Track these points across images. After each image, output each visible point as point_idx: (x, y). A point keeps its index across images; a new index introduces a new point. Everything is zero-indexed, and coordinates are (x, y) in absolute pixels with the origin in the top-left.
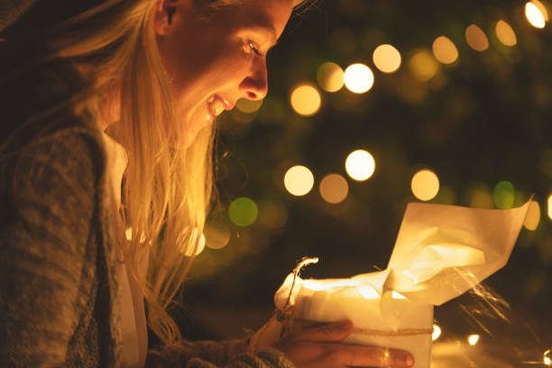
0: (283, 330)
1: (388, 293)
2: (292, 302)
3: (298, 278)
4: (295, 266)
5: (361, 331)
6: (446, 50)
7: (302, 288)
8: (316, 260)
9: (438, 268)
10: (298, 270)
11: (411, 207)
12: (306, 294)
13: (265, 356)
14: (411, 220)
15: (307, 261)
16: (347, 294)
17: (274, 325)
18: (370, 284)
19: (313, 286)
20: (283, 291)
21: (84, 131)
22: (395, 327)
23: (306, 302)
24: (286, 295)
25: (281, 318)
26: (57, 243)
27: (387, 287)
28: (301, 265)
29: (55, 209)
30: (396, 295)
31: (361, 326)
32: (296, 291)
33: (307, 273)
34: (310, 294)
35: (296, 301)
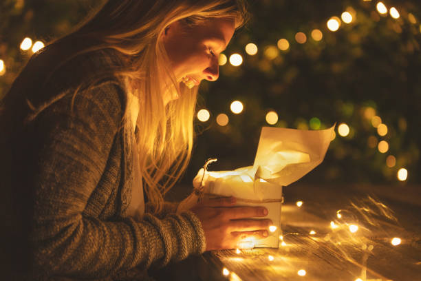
0: (199, 200)
1: (258, 180)
2: (203, 184)
3: (206, 171)
4: (205, 163)
5: (243, 200)
6: (284, 45)
7: (209, 176)
8: (216, 160)
9: (284, 165)
10: (206, 166)
11: (264, 130)
12: (211, 180)
14: (265, 137)
15: (211, 161)
16: (238, 179)
17: (193, 198)
18: (248, 175)
19: (215, 175)
20: (198, 178)
21: (117, 84)
22: (261, 199)
23: (211, 184)
24: (200, 180)
25: (198, 193)
26: (91, 145)
27: (257, 176)
28: (208, 163)
29: (92, 126)
30: (262, 180)
31: (242, 197)
32: (206, 178)
33: (212, 168)
34: (214, 180)
35: (206, 183)
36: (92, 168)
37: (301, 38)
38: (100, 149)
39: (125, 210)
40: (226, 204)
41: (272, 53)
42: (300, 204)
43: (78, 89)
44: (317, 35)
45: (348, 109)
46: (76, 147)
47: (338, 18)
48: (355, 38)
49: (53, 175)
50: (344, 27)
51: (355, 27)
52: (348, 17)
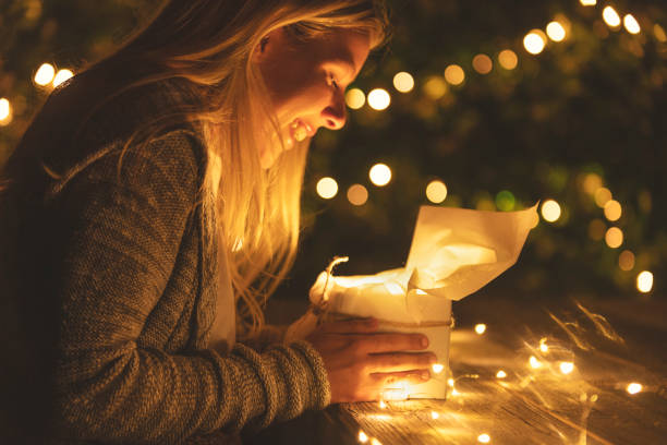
0: (319, 323)
1: (412, 291)
2: (326, 297)
3: (331, 276)
4: (328, 264)
5: (388, 323)
7: (335, 286)
8: (346, 259)
9: (455, 266)
10: (330, 268)
11: (424, 211)
12: (339, 290)
13: (295, 347)
14: (425, 222)
15: (338, 260)
16: (376, 290)
17: (309, 319)
18: (397, 283)
19: (346, 283)
20: (317, 288)
21: (192, 133)
22: (418, 321)
23: (339, 298)
24: (320, 291)
25: (318, 311)
26: (149, 231)
27: (412, 285)
28: (333, 264)
30: (419, 292)
31: (389, 319)
32: (330, 288)
33: (340, 271)
34: (343, 291)
35: (330, 296)
36: (152, 269)
37: (483, 63)
38: (164, 237)
39: (203, 336)
40: (361, 328)
41: (436, 88)
42: (481, 329)
43: (129, 143)
44: (508, 60)
45: (558, 178)
46: (126, 233)
47: (542, 33)
48: (569, 65)
49: (90, 279)
50: (551, 48)
51: (568, 47)
52: (557, 31)
